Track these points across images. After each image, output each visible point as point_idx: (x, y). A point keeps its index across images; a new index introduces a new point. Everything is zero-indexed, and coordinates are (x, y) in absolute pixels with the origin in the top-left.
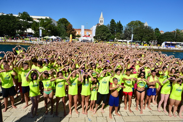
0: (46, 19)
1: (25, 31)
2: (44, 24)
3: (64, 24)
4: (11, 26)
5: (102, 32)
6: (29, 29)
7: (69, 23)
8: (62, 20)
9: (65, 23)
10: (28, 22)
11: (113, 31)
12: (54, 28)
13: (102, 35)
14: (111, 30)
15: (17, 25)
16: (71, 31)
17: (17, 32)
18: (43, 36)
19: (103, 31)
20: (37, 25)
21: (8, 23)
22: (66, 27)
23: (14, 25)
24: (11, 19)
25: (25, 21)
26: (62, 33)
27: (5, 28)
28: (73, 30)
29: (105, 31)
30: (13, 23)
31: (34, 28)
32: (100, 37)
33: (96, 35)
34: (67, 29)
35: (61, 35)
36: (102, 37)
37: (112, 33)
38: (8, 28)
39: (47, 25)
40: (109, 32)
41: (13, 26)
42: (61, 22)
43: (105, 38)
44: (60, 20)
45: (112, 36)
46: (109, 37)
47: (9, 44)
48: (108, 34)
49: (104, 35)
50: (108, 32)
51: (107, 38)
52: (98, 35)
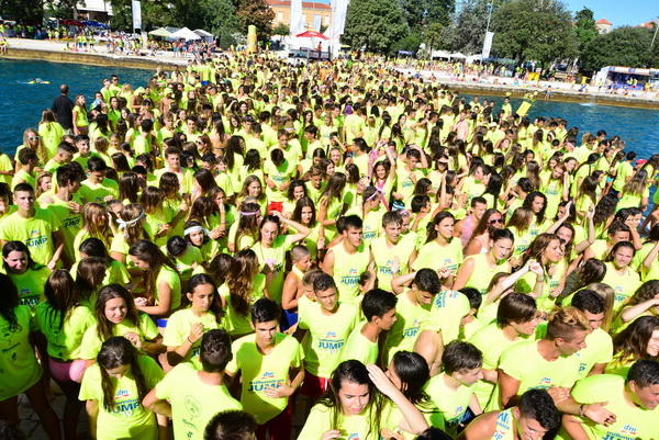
1: (79, 7)
5: (375, 17)
11: (416, 14)
13: (371, 31)
14: (409, 9)
16: (254, 10)
17: (46, 7)
18: (148, 27)
19: (377, 13)
26: (219, 18)
28: (260, 8)
29: (384, 14)
32: (362, 38)
33: (351, 31)
35: (216, 27)
36: (373, 37)
37: (411, 23)
40: (398, 18)
43: (382, 45)
45: (412, 36)
46: (397, 40)
47: (19, 57)
48: (395, 28)
49: (381, 30)
50: (397, 21)
51: (389, 44)
52: (357, 30)
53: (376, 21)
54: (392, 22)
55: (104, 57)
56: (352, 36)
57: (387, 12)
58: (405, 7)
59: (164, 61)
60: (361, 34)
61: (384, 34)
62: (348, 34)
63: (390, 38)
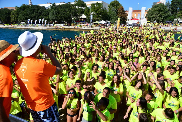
0: (98, 4)
1: (80, 18)
2: (95, 9)
3: (115, 7)
4: (68, 14)
5: (158, 12)
6: (83, 15)
7: (121, 6)
8: (113, 3)
9: (117, 6)
10: (83, 8)
11: (175, 9)
12: (104, 12)
13: (157, 16)
14: (172, 8)
15: (73, 12)
16: (122, 14)
17: (73, 18)
18: (94, 21)
19: (159, 11)
20: (88, 11)
21: (66, 11)
22: (117, 10)
23: (70, 12)
24: (67, 7)
25: (79, 7)
26: (112, 17)
27: (63, 16)
28: (124, 13)
29: (162, 11)
30: (70, 11)
31: (87, 13)
32: (154, 19)
33: (150, 17)
34: (118, 12)
35: (111, 20)
36: (158, 18)
37: (172, 13)
38: (65, 16)
39: (98, 9)
40: (167, 11)
41: (69, 14)
42: (113, 5)
43: (160, 20)
44: (111, 4)
45: (172, 16)
46: (166, 18)
48: (165, 15)
50: (166, 12)
51: (163, 20)
52: (152, 17)
53: (158, 13)
54: (164, 13)
55: (83, 29)
56: (151, 19)
57: (163, 10)
58: (170, 8)
59: (96, 29)
60: (154, 18)
61: (161, 17)
62: (149, 18)
63: (163, 18)
